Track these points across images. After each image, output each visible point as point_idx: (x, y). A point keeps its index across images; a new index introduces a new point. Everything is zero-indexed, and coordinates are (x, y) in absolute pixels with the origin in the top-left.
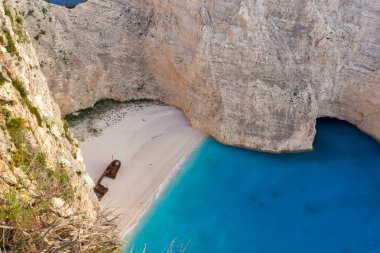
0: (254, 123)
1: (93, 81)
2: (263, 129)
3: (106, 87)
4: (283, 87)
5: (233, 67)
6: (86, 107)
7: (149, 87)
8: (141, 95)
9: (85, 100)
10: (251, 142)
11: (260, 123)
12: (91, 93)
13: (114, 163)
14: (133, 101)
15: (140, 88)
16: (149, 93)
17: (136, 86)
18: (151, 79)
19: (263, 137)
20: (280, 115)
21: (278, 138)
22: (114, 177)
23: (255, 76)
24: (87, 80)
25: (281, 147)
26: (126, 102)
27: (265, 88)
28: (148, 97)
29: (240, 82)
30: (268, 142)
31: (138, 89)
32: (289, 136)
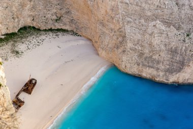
0: (151, 57)
1: (18, 10)
2: (158, 62)
3: (30, 16)
4: (178, 28)
5: (138, 8)
6: (11, 32)
7: (66, 19)
8: (58, 26)
9: (11, 25)
10: (147, 73)
11: (156, 57)
12: (16, 20)
13: (31, 81)
14: (51, 30)
15: (58, 20)
16: (65, 24)
17: (55, 17)
18: (68, 13)
19: (158, 69)
20: (173, 52)
21: (170, 71)
22: (30, 93)
23: (155, 17)
24: (14, 8)
25: (172, 79)
26: (45, 30)
27: (163, 28)
28: (64, 28)
29: (143, 21)
30: (161, 74)
31: (56, 20)
32: (180, 70)
